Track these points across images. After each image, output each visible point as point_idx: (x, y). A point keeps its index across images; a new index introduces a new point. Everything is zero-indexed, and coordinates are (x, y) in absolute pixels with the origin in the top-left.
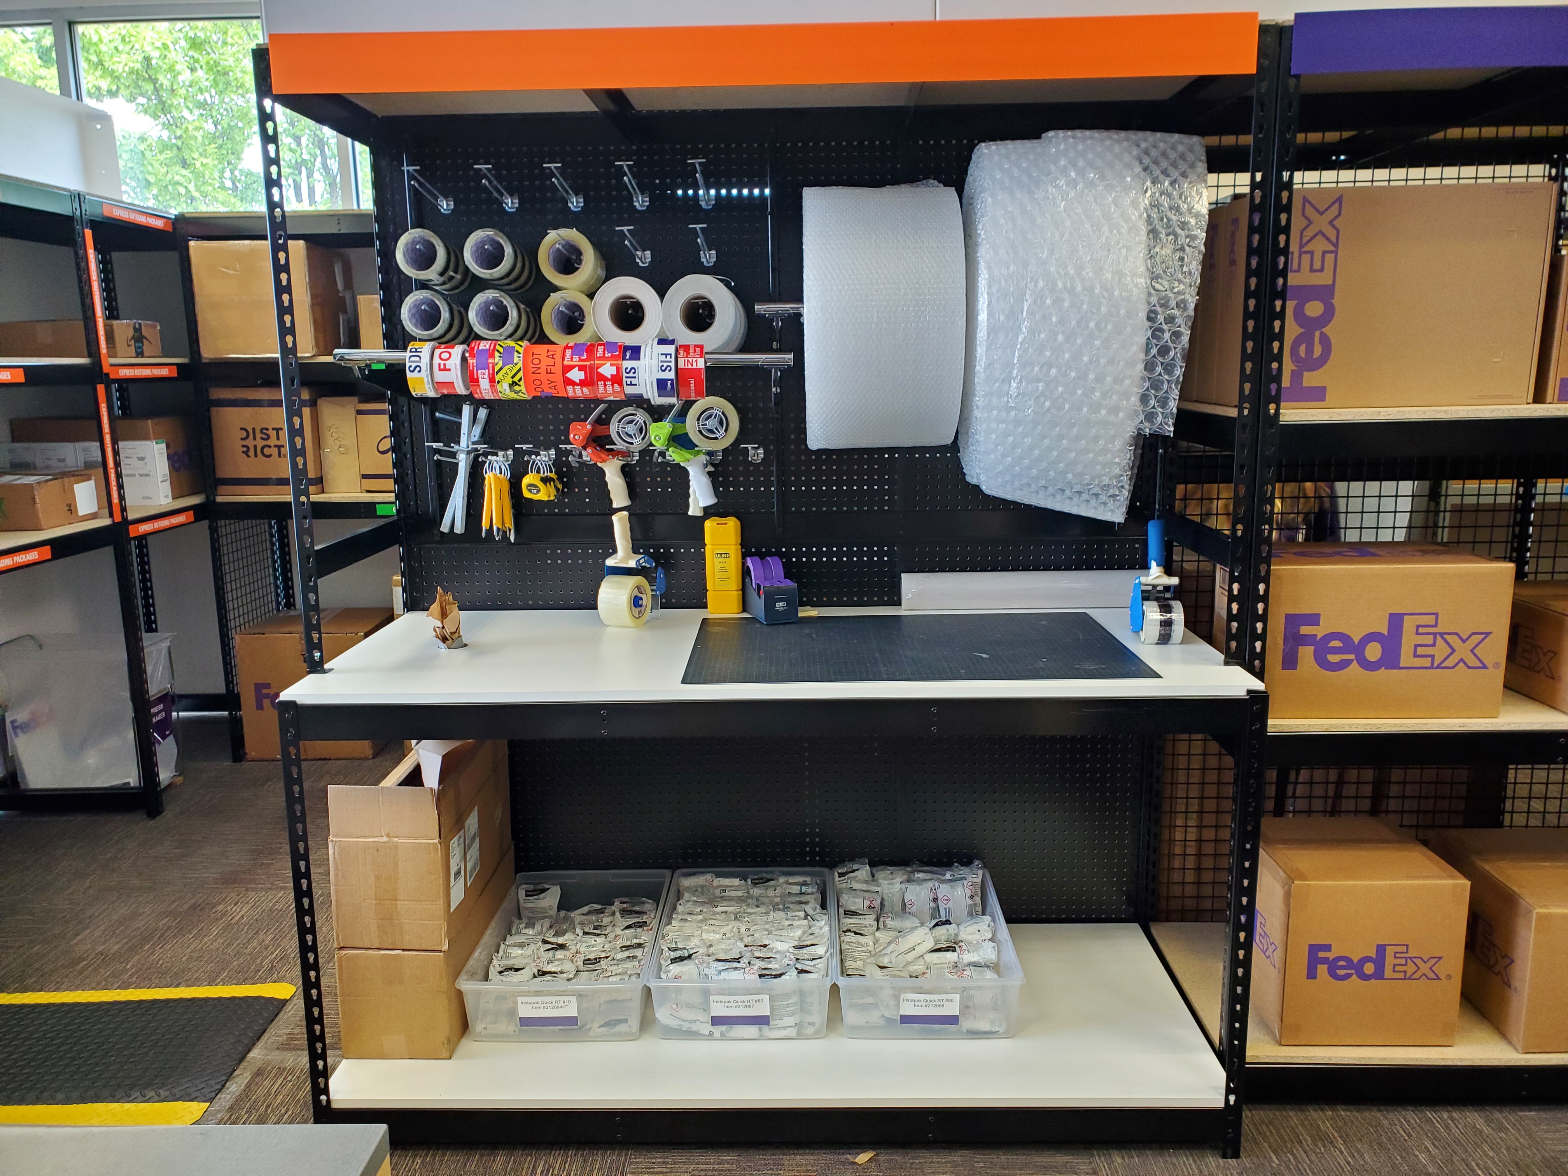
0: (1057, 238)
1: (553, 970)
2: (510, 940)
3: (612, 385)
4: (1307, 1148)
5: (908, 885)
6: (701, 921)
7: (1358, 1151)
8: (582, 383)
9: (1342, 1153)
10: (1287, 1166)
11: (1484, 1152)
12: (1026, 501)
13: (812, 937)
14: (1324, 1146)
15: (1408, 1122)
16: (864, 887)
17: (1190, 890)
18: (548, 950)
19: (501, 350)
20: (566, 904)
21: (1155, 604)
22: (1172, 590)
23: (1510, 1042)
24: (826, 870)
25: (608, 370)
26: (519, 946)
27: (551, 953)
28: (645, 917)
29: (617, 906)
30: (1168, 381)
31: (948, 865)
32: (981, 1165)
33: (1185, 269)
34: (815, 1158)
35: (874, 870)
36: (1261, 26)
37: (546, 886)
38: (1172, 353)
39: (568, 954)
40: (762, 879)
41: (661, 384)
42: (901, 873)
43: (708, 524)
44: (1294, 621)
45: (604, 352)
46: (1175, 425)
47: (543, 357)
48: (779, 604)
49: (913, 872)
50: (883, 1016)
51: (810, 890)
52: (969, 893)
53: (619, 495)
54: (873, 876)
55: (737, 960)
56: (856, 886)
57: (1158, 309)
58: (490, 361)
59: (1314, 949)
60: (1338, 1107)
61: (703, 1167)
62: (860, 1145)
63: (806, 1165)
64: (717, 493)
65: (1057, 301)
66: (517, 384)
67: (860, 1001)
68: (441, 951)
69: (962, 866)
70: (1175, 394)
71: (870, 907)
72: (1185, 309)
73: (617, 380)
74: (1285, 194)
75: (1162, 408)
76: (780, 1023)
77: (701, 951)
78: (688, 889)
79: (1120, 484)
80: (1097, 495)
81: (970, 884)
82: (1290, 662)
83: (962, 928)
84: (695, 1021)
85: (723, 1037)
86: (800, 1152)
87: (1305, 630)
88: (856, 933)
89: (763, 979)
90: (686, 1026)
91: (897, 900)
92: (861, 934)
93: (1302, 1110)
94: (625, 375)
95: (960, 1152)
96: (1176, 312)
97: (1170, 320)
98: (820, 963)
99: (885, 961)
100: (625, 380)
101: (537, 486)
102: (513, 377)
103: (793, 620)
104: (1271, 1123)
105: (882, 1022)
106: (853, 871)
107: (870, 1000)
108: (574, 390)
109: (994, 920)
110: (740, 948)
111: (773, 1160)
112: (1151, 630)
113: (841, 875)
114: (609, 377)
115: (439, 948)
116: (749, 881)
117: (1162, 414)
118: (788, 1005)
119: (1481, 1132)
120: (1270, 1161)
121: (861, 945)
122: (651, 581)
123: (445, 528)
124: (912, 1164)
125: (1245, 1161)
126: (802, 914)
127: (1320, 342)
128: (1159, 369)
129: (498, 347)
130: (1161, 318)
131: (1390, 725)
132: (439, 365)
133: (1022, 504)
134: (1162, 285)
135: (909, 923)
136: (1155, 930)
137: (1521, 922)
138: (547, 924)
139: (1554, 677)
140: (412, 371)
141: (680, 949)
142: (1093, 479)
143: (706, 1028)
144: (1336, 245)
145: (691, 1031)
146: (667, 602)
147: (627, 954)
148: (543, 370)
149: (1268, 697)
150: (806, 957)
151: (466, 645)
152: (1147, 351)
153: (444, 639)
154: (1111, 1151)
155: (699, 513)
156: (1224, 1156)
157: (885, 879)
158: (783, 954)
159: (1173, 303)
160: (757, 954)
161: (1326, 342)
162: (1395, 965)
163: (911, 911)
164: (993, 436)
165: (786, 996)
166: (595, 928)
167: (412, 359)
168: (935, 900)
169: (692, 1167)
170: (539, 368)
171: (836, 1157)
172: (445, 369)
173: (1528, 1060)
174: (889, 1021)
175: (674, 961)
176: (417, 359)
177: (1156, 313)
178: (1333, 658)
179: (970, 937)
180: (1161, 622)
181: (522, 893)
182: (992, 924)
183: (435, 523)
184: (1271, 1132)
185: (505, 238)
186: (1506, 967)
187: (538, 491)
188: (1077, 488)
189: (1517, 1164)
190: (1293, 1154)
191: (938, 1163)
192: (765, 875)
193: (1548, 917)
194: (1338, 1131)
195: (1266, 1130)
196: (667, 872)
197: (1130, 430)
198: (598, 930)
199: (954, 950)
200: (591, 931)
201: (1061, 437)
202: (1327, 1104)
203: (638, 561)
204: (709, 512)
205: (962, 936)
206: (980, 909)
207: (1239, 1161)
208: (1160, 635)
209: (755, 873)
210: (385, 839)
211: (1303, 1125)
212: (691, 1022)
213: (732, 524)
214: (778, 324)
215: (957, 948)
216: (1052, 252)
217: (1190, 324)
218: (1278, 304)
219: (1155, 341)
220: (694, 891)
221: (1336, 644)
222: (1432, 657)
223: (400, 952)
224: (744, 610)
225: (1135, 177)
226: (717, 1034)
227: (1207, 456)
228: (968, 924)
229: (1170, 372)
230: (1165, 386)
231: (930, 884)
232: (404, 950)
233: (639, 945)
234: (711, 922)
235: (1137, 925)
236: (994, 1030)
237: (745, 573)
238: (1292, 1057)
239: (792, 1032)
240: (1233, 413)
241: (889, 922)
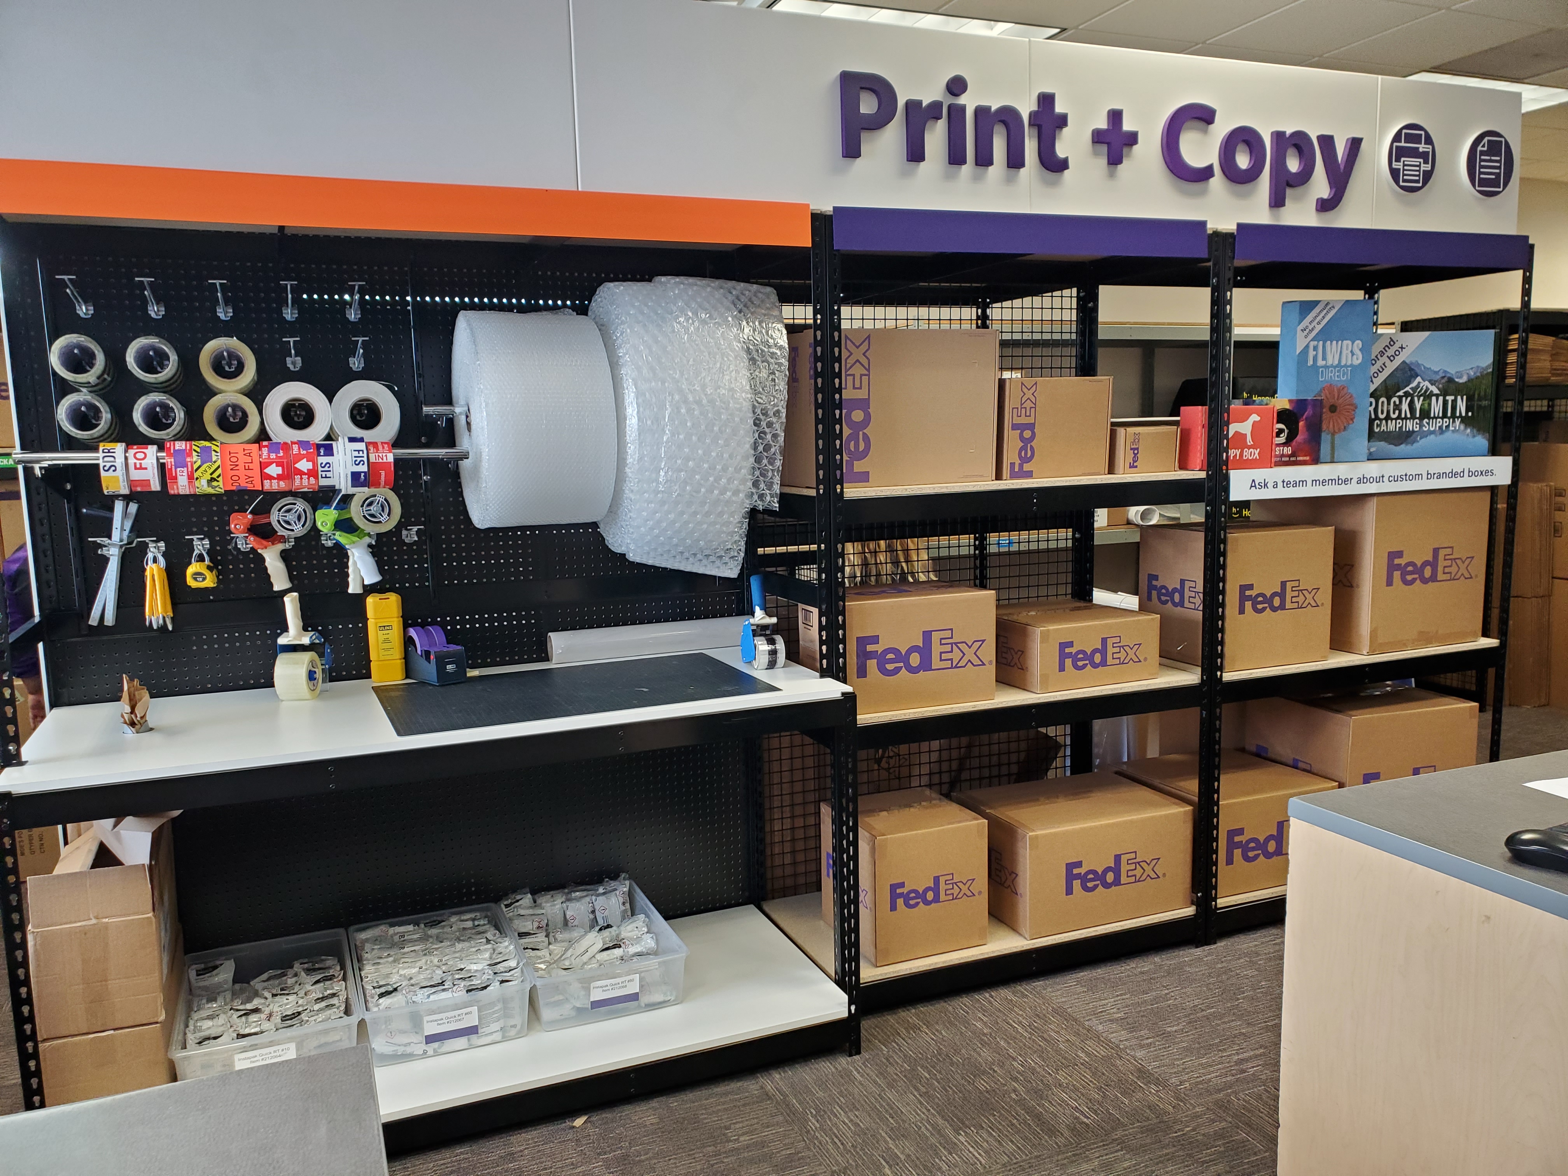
0: (685, 362)
1: (253, 1031)
2: (195, 1016)
3: (308, 479)
4: (904, 1036)
5: (568, 903)
6: (394, 961)
7: (937, 1030)
8: (280, 477)
9: (927, 1034)
10: (894, 1051)
11: (1015, 1012)
12: (664, 565)
13: (501, 955)
14: (915, 1032)
15: (965, 1005)
16: (531, 912)
17: (789, 871)
18: (241, 1016)
19: (198, 450)
20: (242, 977)
21: (763, 638)
22: (771, 628)
23: (1020, 935)
24: (492, 905)
25: (304, 465)
26: (209, 1019)
27: (243, 1018)
28: (331, 971)
29: (297, 967)
30: (772, 470)
31: (600, 882)
32: (675, 1104)
33: (777, 388)
34: (539, 1131)
35: (536, 897)
36: (812, 214)
37: (218, 963)
38: (773, 450)
39: (263, 1016)
40: (435, 921)
41: (355, 476)
42: (560, 895)
43: (370, 601)
44: (863, 642)
45: (299, 449)
46: (779, 502)
47: (240, 455)
48: (449, 667)
49: (570, 893)
50: (574, 1007)
51: (482, 922)
52: (621, 900)
53: (279, 579)
54: (535, 902)
55: (442, 983)
56: (522, 912)
57: (761, 417)
58: (188, 459)
59: (894, 887)
60: (918, 1006)
61: (442, 1162)
62: (575, 1113)
63: (532, 1139)
64: (381, 570)
65: (689, 411)
66: (215, 480)
67: (553, 1000)
68: (157, 1023)
69: (611, 880)
70: (777, 480)
71: (539, 927)
72: (780, 417)
73: (313, 473)
74: (836, 334)
75: (769, 490)
76: (487, 1030)
77: (404, 984)
78: (367, 940)
79: (739, 548)
80: (721, 557)
81: (622, 892)
82: (862, 672)
83: (622, 928)
84: (410, 1044)
85: (436, 1054)
86: (523, 1131)
87: (870, 648)
88: (533, 949)
89: (470, 994)
90: (401, 1050)
91: (560, 918)
92: (538, 949)
93: (896, 1014)
94: (320, 469)
95: (655, 1100)
96: (774, 420)
97: (770, 425)
98: (516, 973)
99: (567, 964)
100: (320, 473)
101: (203, 575)
102: (211, 474)
103: (463, 680)
104: (876, 1026)
105: (573, 1013)
106: (518, 901)
107: (561, 997)
108: (271, 483)
109: (647, 916)
110: (440, 975)
111: (503, 1142)
112: (763, 659)
113: (507, 906)
114: (306, 471)
115: (155, 1020)
116: (422, 926)
117: (770, 494)
118: (494, 1013)
119: (1011, 1000)
120: (882, 1050)
121: (540, 958)
122: (321, 655)
123: (94, 620)
124: (621, 1116)
125: (865, 1055)
126: (484, 940)
127: (863, 440)
128: (765, 461)
129: (194, 447)
130: (764, 424)
131: (930, 711)
132: (135, 464)
133: (660, 567)
134: (763, 399)
135: (575, 934)
136: (766, 908)
137: (1020, 845)
138: (228, 995)
139: (1023, 668)
140: (107, 471)
141: (384, 985)
142: (719, 545)
143: (419, 1049)
144: (868, 370)
145: (406, 1055)
146: (334, 675)
147: (323, 1004)
148: (241, 466)
149: (856, 696)
150: (502, 970)
151: (151, 729)
152: (755, 449)
153: (132, 724)
154: (770, 1072)
155: (359, 590)
156: (850, 1055)
157: (546, 902)
158: (483, 972)
159: (771, 413)
160: (457, 976)
161: (867, 439)
162: (946, 890)
163: (574, 924)
164: (645, 514)
165: (493, 1004)
166: (282, 989)
167: (106, 459)
168: (593, 912)
169: (432, 1165)
170: (237, 465)
171: (556, 1127)
172: (141, 468)
173: (1034, 944)
174: (580, 1011)
175: (382, 995)
176: (112, 459)
177: (760, 420)
178: (890, 667)
179: (630, 934)
180: (769, 652)
181: (192, 974)
182: (647, 920)
183: (82, 617)
184: (878, 1032)
185: (169, 345)
186: (1013, 881)
187: (204, 579)
188: (707, 552)
189: (1038, 1015)
190: (895, 1042)
191: (641, 1111)
192: (435, 918)
193: (1037, 837)
194: (922, 1021)
195: (874, 1031)
196: (342, 931)
197: (747, 505)
198: (285, 991)
199: (620, 947)
200: (279, 992)
201: (695, 513)
202: (910, 1005)
203: (311, 637)
204: (369, 590)
205: (624, 935)
206: (629, 913)
207: (861, 1055)
208: (769, 662)
209: (425, 918)
210: (94, 921)
211: (898, 1023)
212: (405, 1045)
213: (393, 600)
214: (441, 423)
215: (622, 945)
216: (682, 374)
217: (783, 428)
218: (837, 412)
219: (761, 441)
220: (376, 940)
221: (891, 656)
222: (951, 660)
223: (112, 1032)
224: (407, 677)
225: (734, 317)
226: (430, 1052)
227: (778, 526)
228: (627, 924)
229: (771, 463)
230: (770, 474)
231: (588, 899)
232: (114, 1029)
233: (333, 995)
234: (403, 960)
235: (752, 906)
236: (667, 999)
237: (408, 642)
238: (886, 974)
239: (498, 1036)
240: (813, 493)
241: (559, 936)
